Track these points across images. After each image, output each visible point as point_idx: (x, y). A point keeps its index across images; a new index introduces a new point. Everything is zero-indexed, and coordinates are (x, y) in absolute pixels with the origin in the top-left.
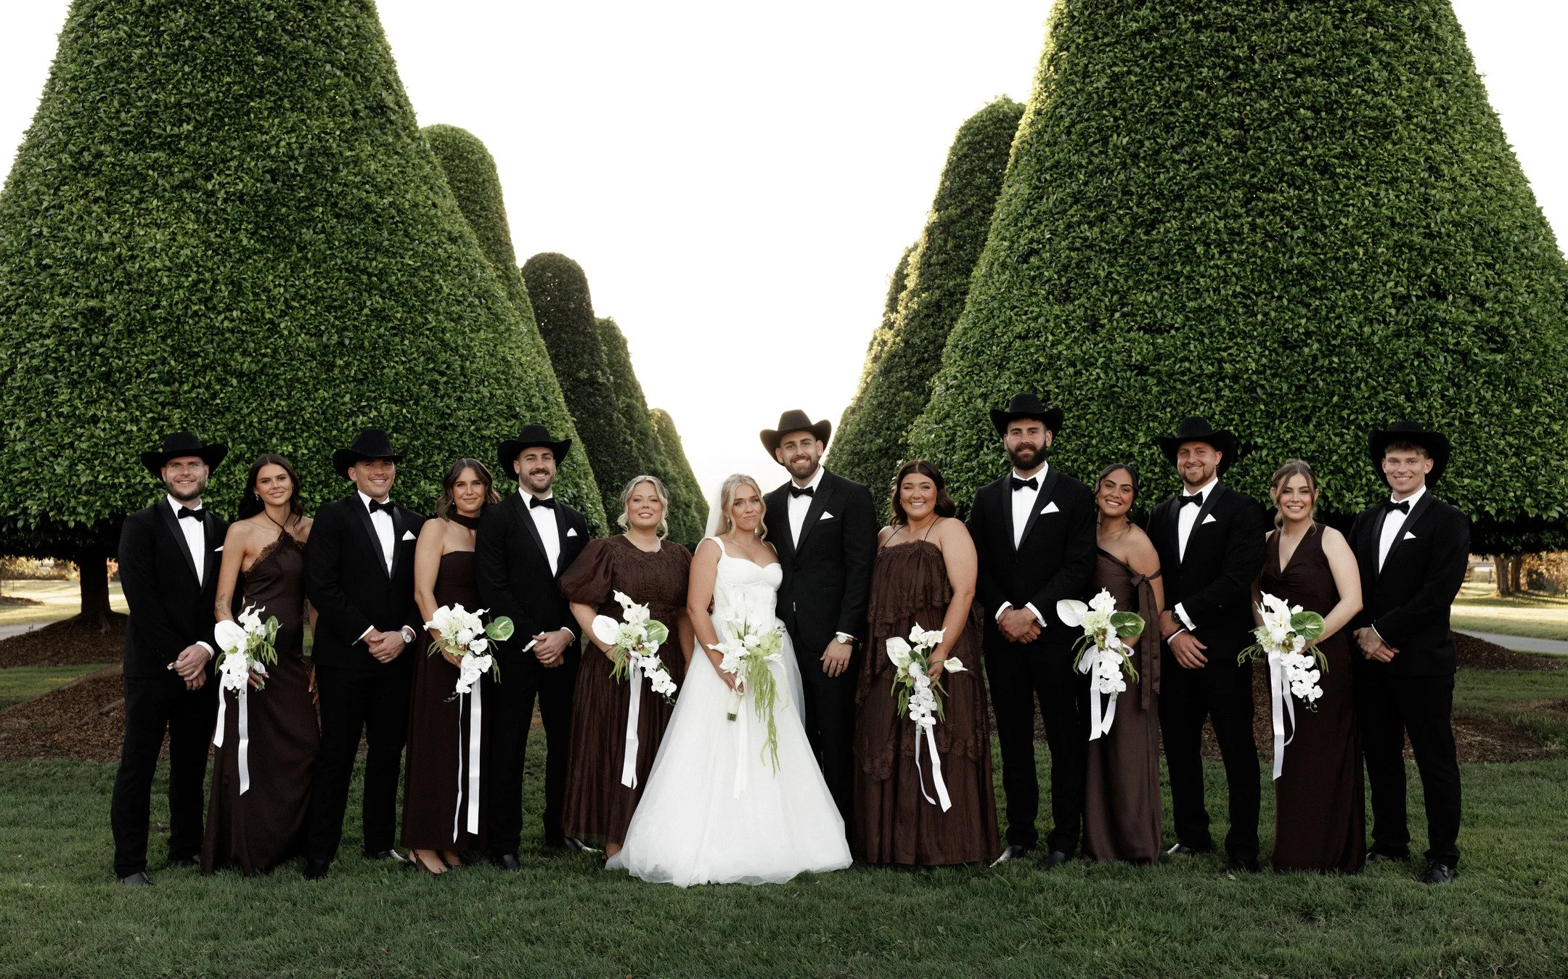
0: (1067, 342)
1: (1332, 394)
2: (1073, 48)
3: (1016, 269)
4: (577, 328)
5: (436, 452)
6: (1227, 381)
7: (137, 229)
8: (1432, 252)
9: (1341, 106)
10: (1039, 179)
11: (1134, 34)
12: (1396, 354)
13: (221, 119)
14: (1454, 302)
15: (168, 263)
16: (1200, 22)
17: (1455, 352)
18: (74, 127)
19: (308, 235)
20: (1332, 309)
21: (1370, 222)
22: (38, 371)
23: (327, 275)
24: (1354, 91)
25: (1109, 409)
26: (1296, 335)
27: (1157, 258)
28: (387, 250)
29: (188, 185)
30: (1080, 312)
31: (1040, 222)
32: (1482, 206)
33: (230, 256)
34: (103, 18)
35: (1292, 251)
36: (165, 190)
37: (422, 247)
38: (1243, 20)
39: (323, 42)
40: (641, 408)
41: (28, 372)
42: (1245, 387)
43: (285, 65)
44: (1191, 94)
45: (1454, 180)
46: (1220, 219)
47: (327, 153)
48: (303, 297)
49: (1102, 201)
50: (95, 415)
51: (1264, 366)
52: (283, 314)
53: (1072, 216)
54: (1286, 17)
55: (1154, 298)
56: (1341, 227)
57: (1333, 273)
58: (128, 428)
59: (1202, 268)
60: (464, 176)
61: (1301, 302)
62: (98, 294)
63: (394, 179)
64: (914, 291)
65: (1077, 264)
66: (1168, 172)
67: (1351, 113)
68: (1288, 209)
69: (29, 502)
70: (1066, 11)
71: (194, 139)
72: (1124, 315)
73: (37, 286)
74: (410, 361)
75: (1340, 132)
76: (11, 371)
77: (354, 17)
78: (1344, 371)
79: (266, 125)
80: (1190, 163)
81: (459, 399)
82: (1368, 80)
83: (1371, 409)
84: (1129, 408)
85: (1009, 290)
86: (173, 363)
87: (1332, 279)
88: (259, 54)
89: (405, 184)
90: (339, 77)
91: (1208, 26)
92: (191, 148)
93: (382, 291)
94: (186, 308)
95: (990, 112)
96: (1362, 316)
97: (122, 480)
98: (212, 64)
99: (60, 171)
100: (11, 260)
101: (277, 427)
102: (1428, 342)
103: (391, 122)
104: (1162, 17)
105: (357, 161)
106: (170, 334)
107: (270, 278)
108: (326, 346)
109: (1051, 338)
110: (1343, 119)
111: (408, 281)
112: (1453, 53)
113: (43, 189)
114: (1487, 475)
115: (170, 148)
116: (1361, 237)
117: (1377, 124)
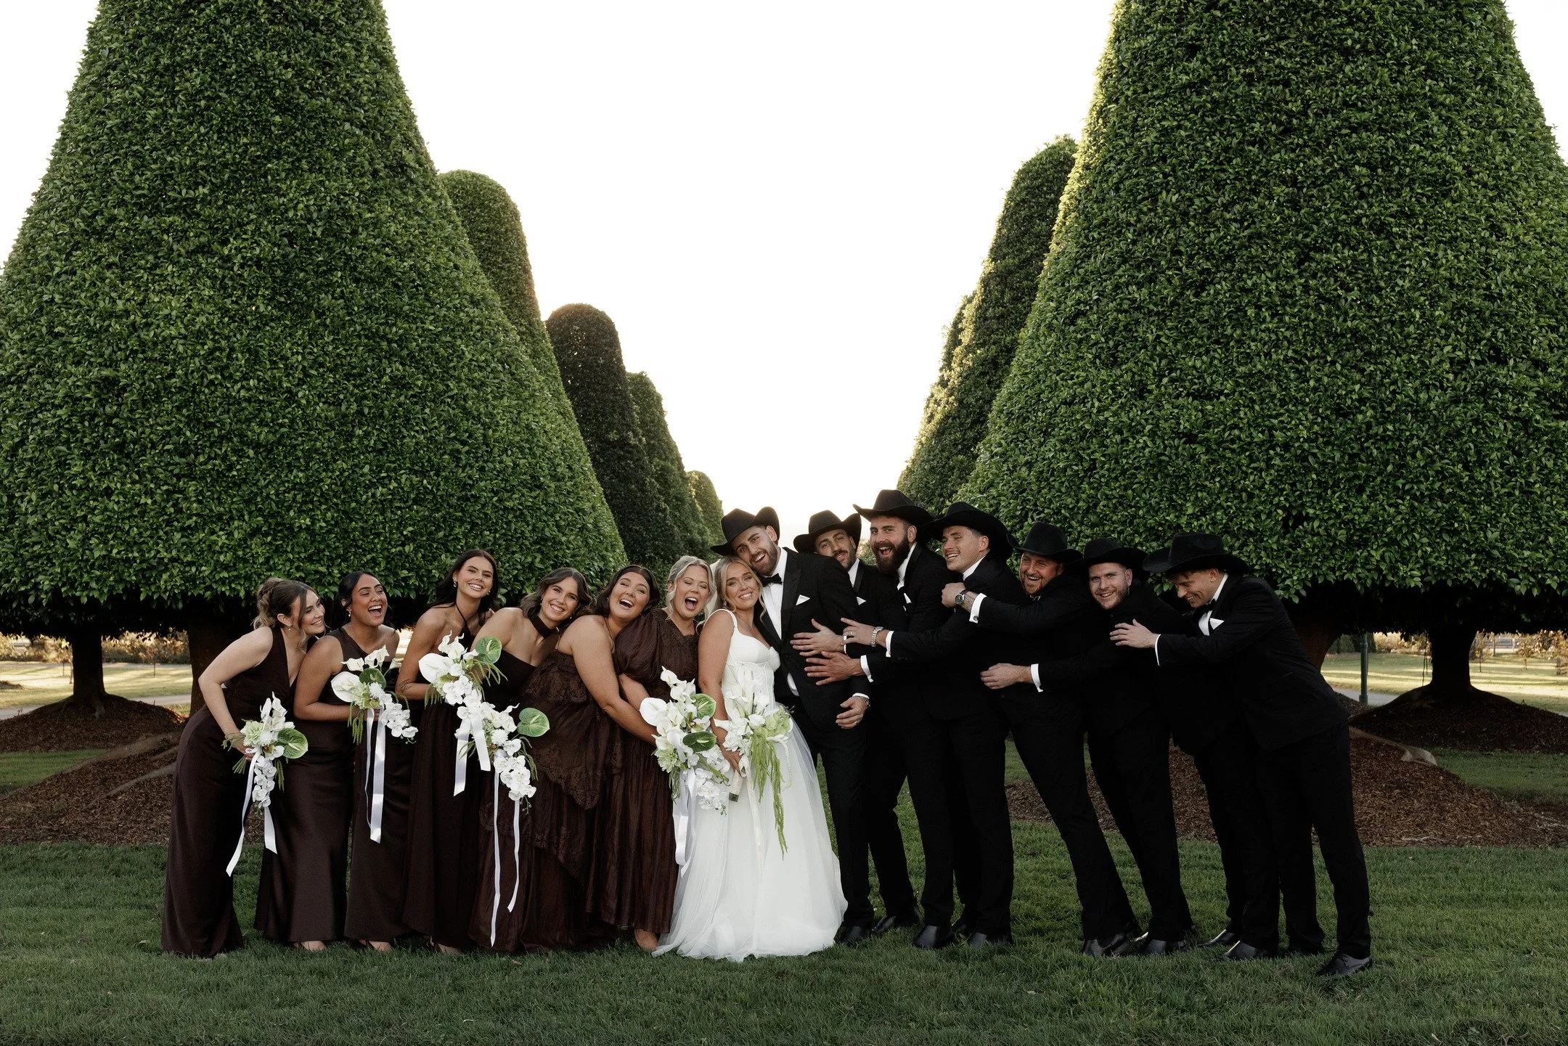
0: (1114, 408)
1: (1386, 463)
2: (1122, 100)
3: (1063, 331)
4: (606, 385)
5: (458, 524)
6: (1278, 449)
7: (151, 295)
8: (1492, 315)
9: (1398, 163)
10: (1087, 237)
11: (1184, 87)
12: (1453, 421)
13: (238, 182)
14: (1515, 366)
15: (183, 331)
16: (1251, 75)
17: (1516, 419)
18: (87, 191)
19: (326, 300)
20: (1387, 374)
21: (1427, 284)
22: (49, 442)
23: (346, 342)
24: (1411, 147)
25: (1156, 479)
26: (1349, 402)
27: (1206, 321)
28: (407, 315)
29: (203, 249)
30: (1127, 377)
31: (1088, 283)
32: (1547, 266)
33: (247, 323)
34: (116, 78)
35: (1346, 314)
36: (180, 255)
37: (443, 312)
38: (1296, 72)
39: (342, 100)
40: (676, 472)
41: (39, 443)
42: (1296, 456)
43: (303, 125)
44: (1243, 150)
45: (1517, 239)
46: (1272, 280)
47: (346, 215)
48: (322, 365)
49: (1151, 261)
50: (108, 488)
51: (1316, 433)
52: (301, 382)
53: (1120, 277)
54: (1341, 69)
55: (1203, 362)
56: (1397, 289)
57: (1389, 337)
58: (143, 501)
59: (1253, 332)
60: (485, 225)
61: (1355, 367)
62: (112, 363)
63: (415, 241)
64: (969, 346)
65: (1125, 327)
66: (1218, 231)
67: (1408, 170)
68: (1342, 270)
69: (41, 577)
70: (1115, 61)
71: (210, 203)
72: (1172, 381)
73: (49, 354)
74: (431, 430)
75: (1397, 190)
76: (22, 443)
77: (374, 73)
78: (1399, 439)
79: (284, 187)
80: (1241, 222)
81: (482, 469)
82: (1426, 135)
83: (1427, 479)
84: (1177, 477)
85: (1055, 353)
86: (188, 434)
87: (1387, 343)
88: (276, 113)
89: (426, 245)
90: (358, 136)
91: (1261, 79)
92: (207, 212)
93: (402, 358)
94: (202, 377)
95: (1050, 155)
96: (1418, 382)
97: (136, 554)
98: (228, 125)
99: (72, 235)
100: (22, 327)
101: (294, 500)
102: (1487, 408)
103: (412, 182)
104: (1213, 69)
105: (376, 223)
106: (186, 403)
107: (288, 345)
108: (345, 416)
109: (1097, 404)
110: (1401, 175)
111: (429, 347)
112: (1518, 106)
113: (55, 254)
114: (1549, 547)
115: (185, 212)
116: (1417, 299)
117: (1436, 182)
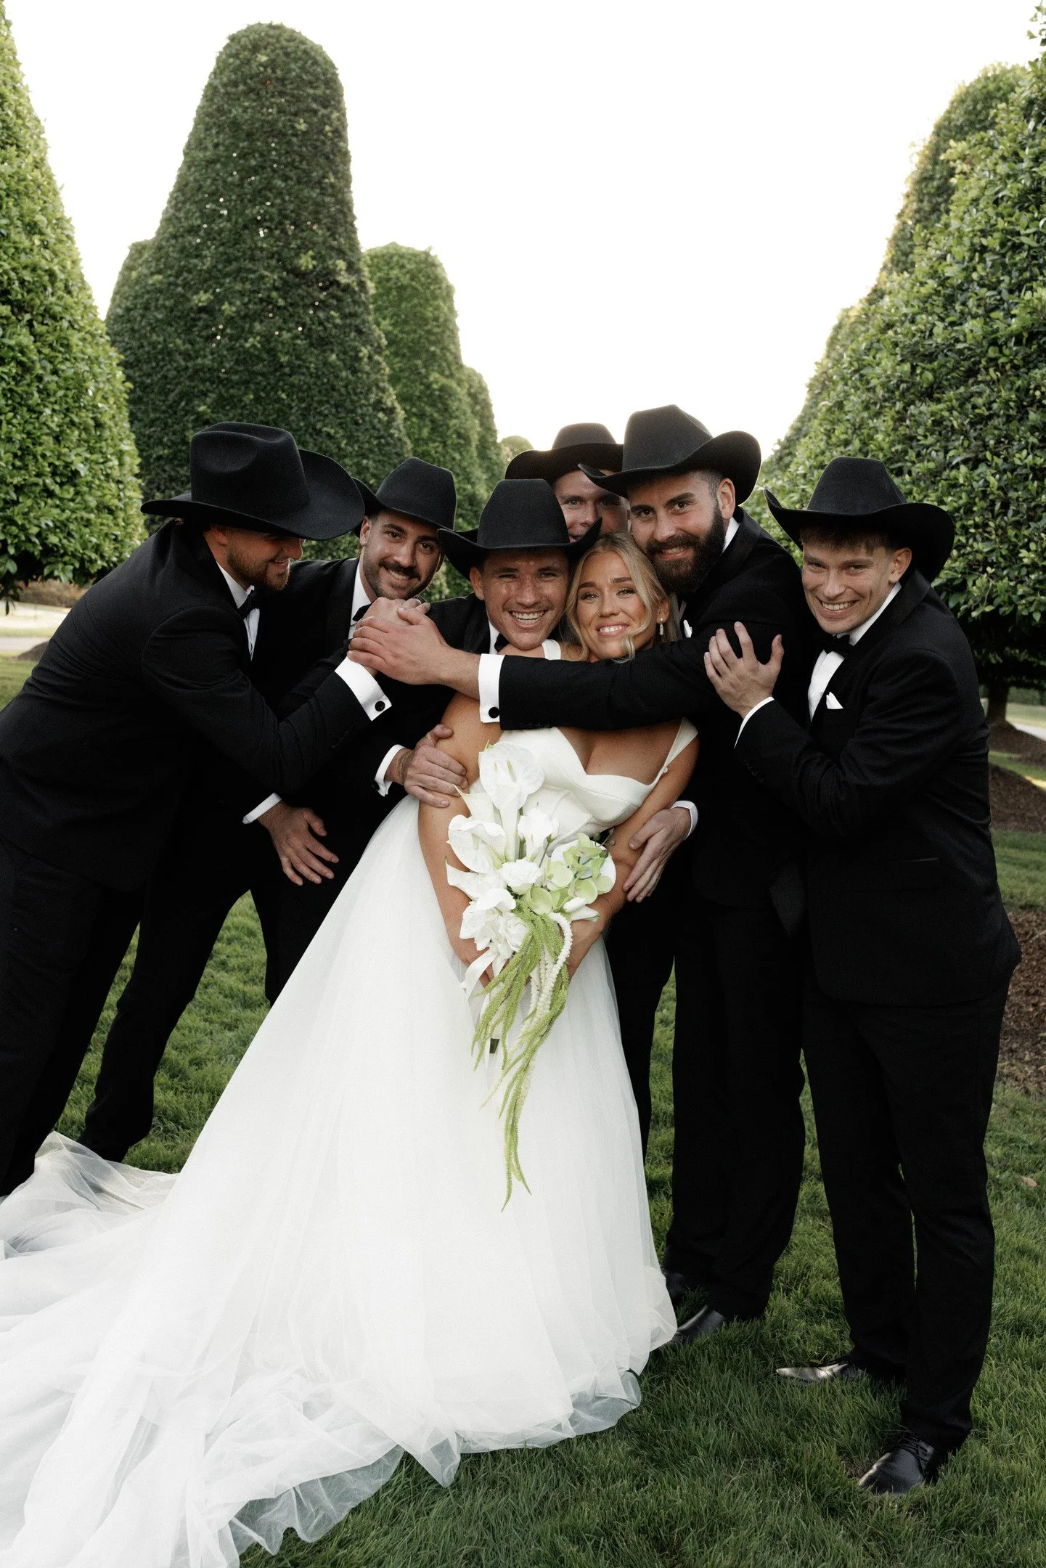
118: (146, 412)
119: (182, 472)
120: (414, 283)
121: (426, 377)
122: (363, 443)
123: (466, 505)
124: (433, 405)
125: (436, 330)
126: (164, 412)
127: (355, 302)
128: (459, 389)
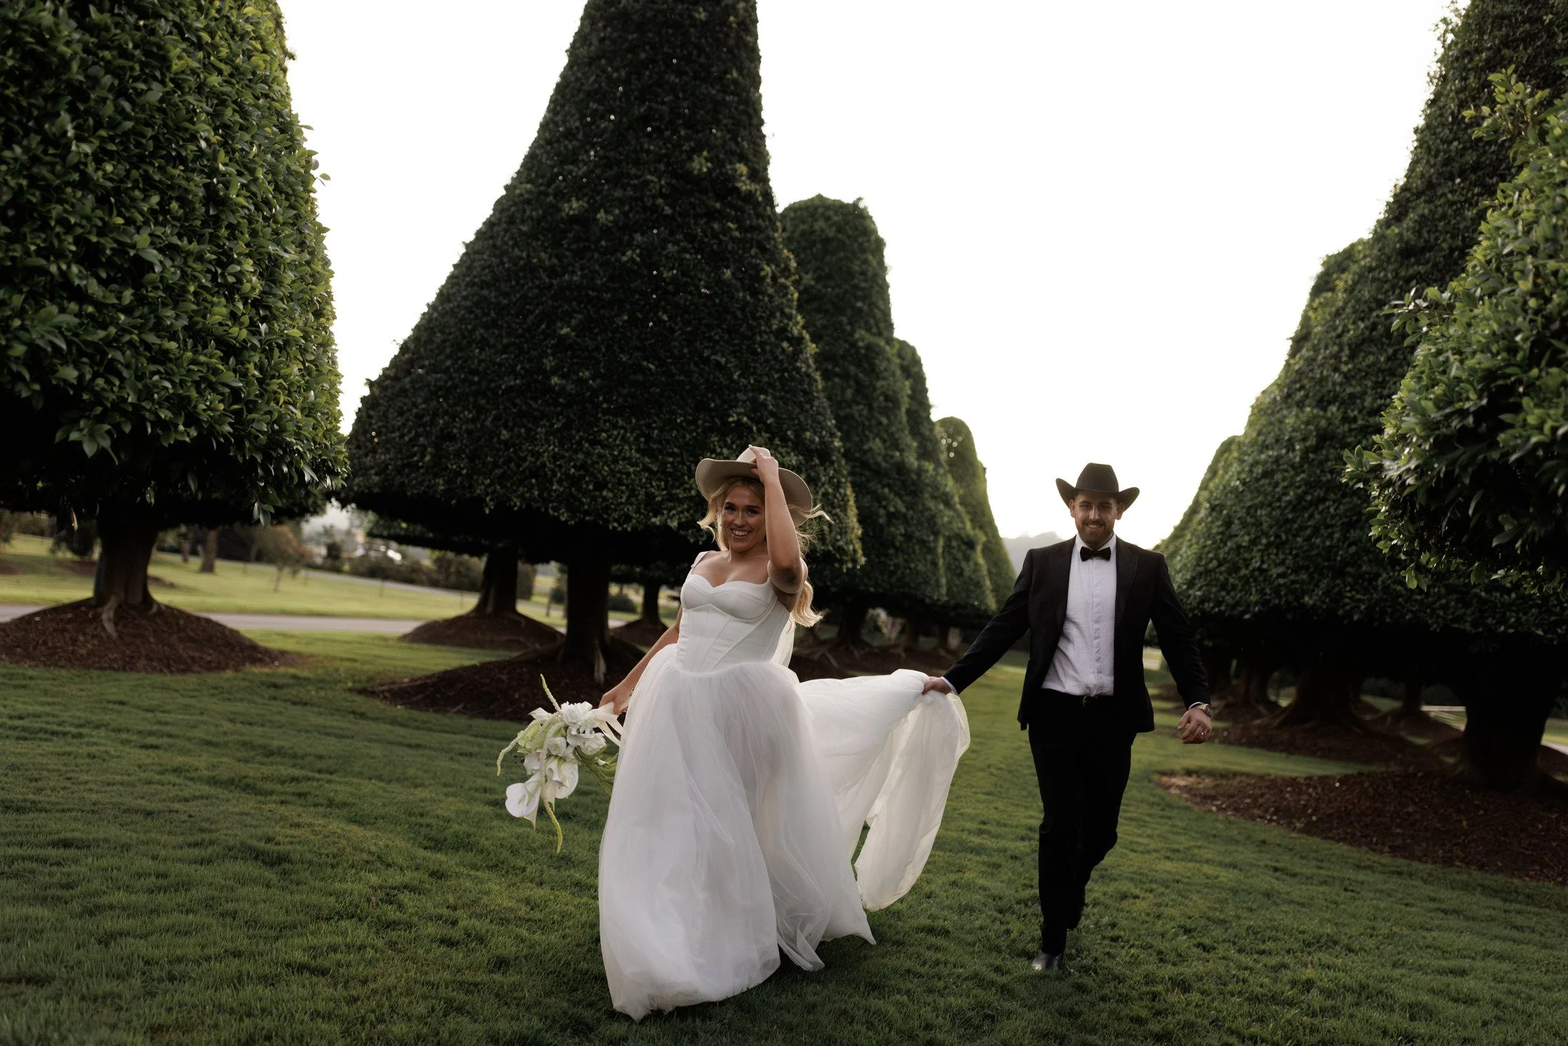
118: (500, 336)
119: (534, 405)
120: (840, 236)
121: (851, 334)
122: (761, 376)
123: (894, 475)
124: (859, 365)
125: (863, 285)
126: (520, 336)
127: (759, 216)
128: (888, 348)
